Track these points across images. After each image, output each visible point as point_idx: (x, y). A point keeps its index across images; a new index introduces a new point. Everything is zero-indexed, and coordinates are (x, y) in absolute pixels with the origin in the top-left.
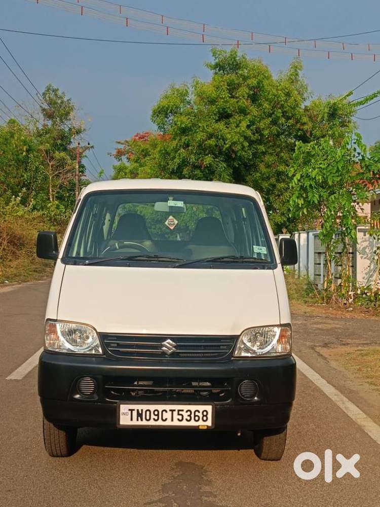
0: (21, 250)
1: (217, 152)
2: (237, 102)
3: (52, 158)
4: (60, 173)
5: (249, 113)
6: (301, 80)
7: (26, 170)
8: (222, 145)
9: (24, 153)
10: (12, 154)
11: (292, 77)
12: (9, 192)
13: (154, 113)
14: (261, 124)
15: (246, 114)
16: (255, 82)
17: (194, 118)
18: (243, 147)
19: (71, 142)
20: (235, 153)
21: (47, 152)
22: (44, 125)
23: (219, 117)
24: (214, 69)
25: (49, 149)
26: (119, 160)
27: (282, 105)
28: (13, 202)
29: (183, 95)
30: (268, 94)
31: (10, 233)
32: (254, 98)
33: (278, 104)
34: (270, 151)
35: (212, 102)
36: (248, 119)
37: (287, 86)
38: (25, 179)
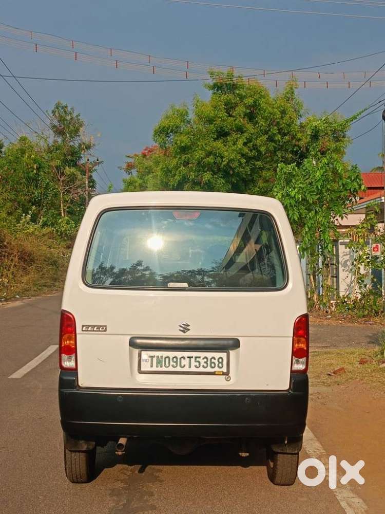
0: (31, 266)
1: (215, 169)
2: (235, 121)
3: (63, 174)
4: (70, 188)
5: (245, 131)
6: (297, 98)
7: (36, 187)
8: (219, 162)
9: (35, 171)
10: (23, 172)
11: (287, 95)
12: (20, 211)
13: (156, 132)
14: (258, 141)
15: (242, 132)
16: (251, 101)
17: (192, 137)
18: (241, 164)
19: (81, 157)
20: (233, 169)
21: (57, 167)
22: (55, 142)
23: (217, 136)
24: (212, 89)
25: (60, 166)
26: (129, 174)
27: (278, 123)
28: (24, 220)
29: (183, 115)
30: (265, 112)
31: (21, 250)
32: (251, 117)
33: (274, 121)
34: (268, 166)
35: (210, 121)
36: (245, 136)
37: (282, 104)
38: (36, 196)
